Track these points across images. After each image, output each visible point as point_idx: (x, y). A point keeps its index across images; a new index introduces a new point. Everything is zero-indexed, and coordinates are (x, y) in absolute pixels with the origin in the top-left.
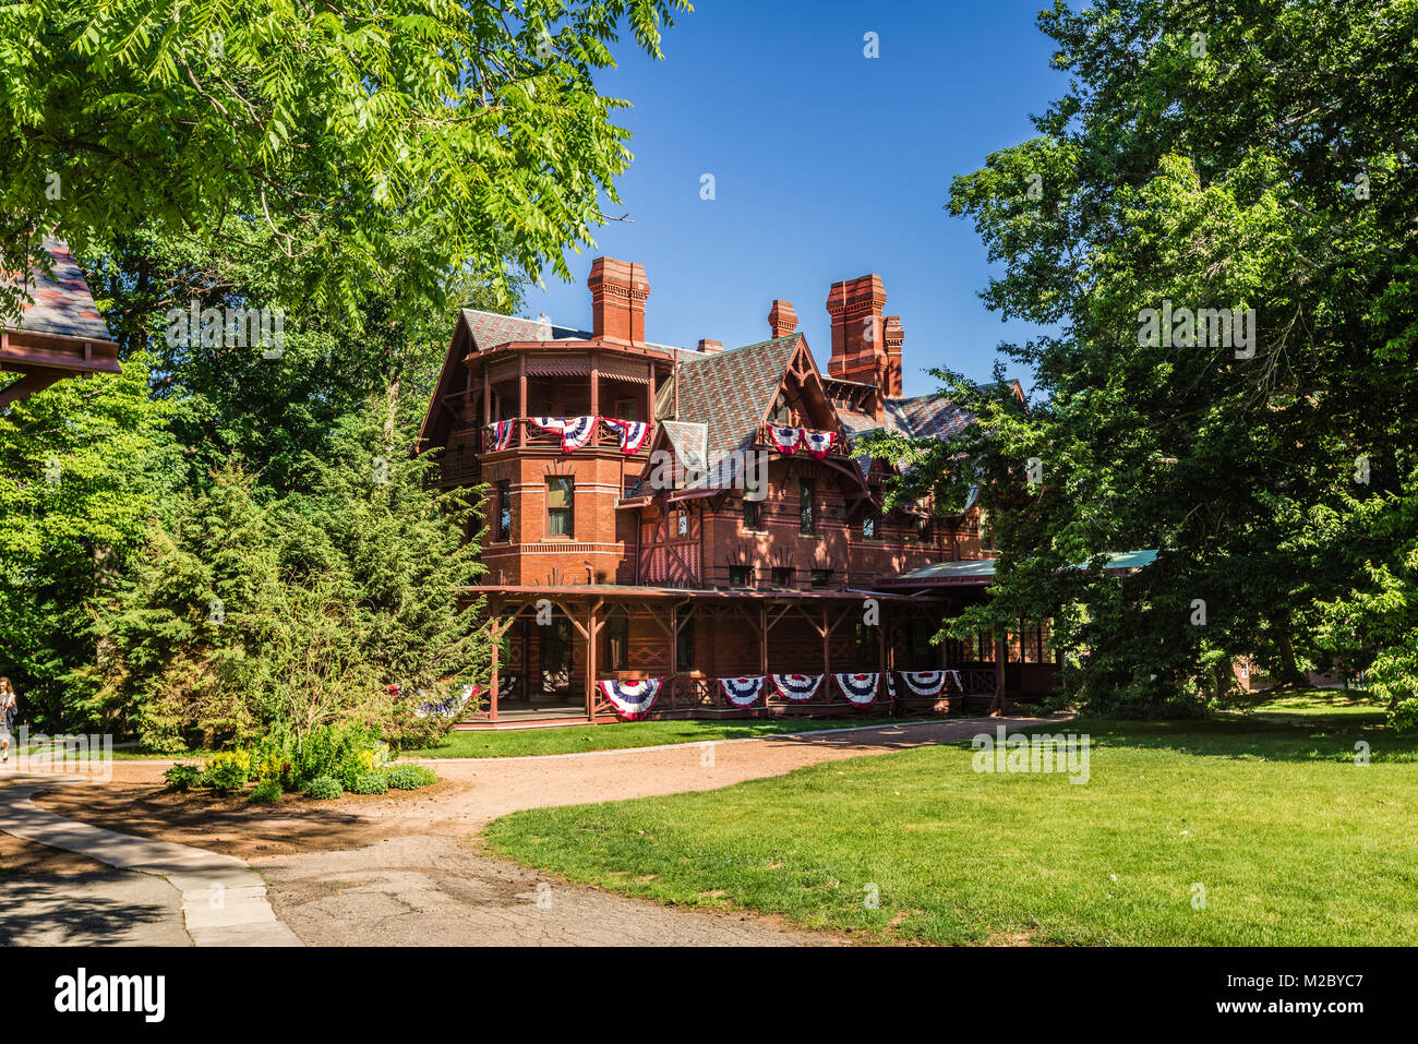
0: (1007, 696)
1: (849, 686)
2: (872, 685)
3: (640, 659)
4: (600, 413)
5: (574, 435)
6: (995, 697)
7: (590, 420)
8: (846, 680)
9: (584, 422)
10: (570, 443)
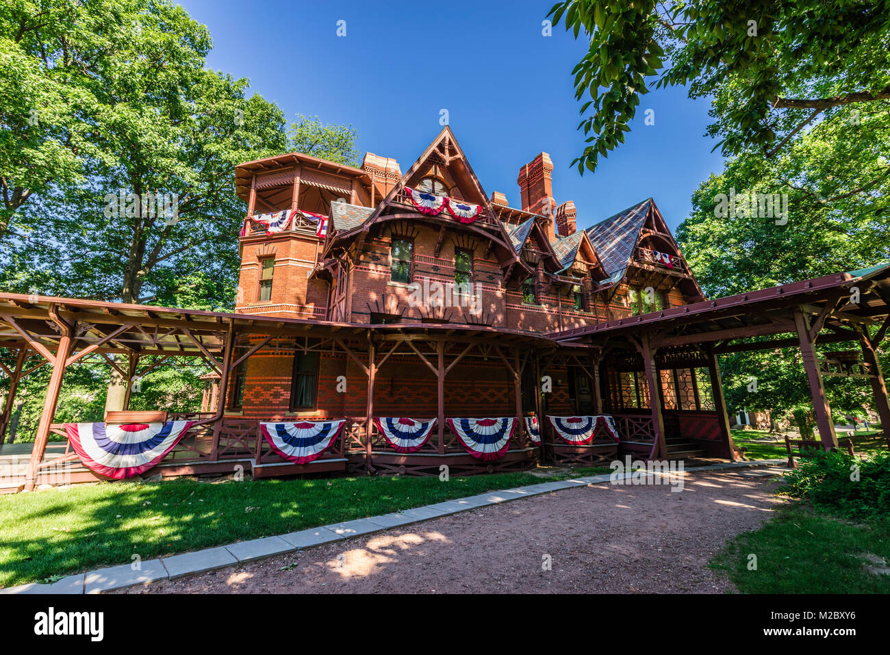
0: (668, 442)
1: (469, 432)
2: (503, 431)
3: (271, 398)
4: (299, 207)
5: (277, 224)
6: (654, 445)
7: (289, 212)
8: (465, 426)
9: (284, 215)
10: (272, 230)
